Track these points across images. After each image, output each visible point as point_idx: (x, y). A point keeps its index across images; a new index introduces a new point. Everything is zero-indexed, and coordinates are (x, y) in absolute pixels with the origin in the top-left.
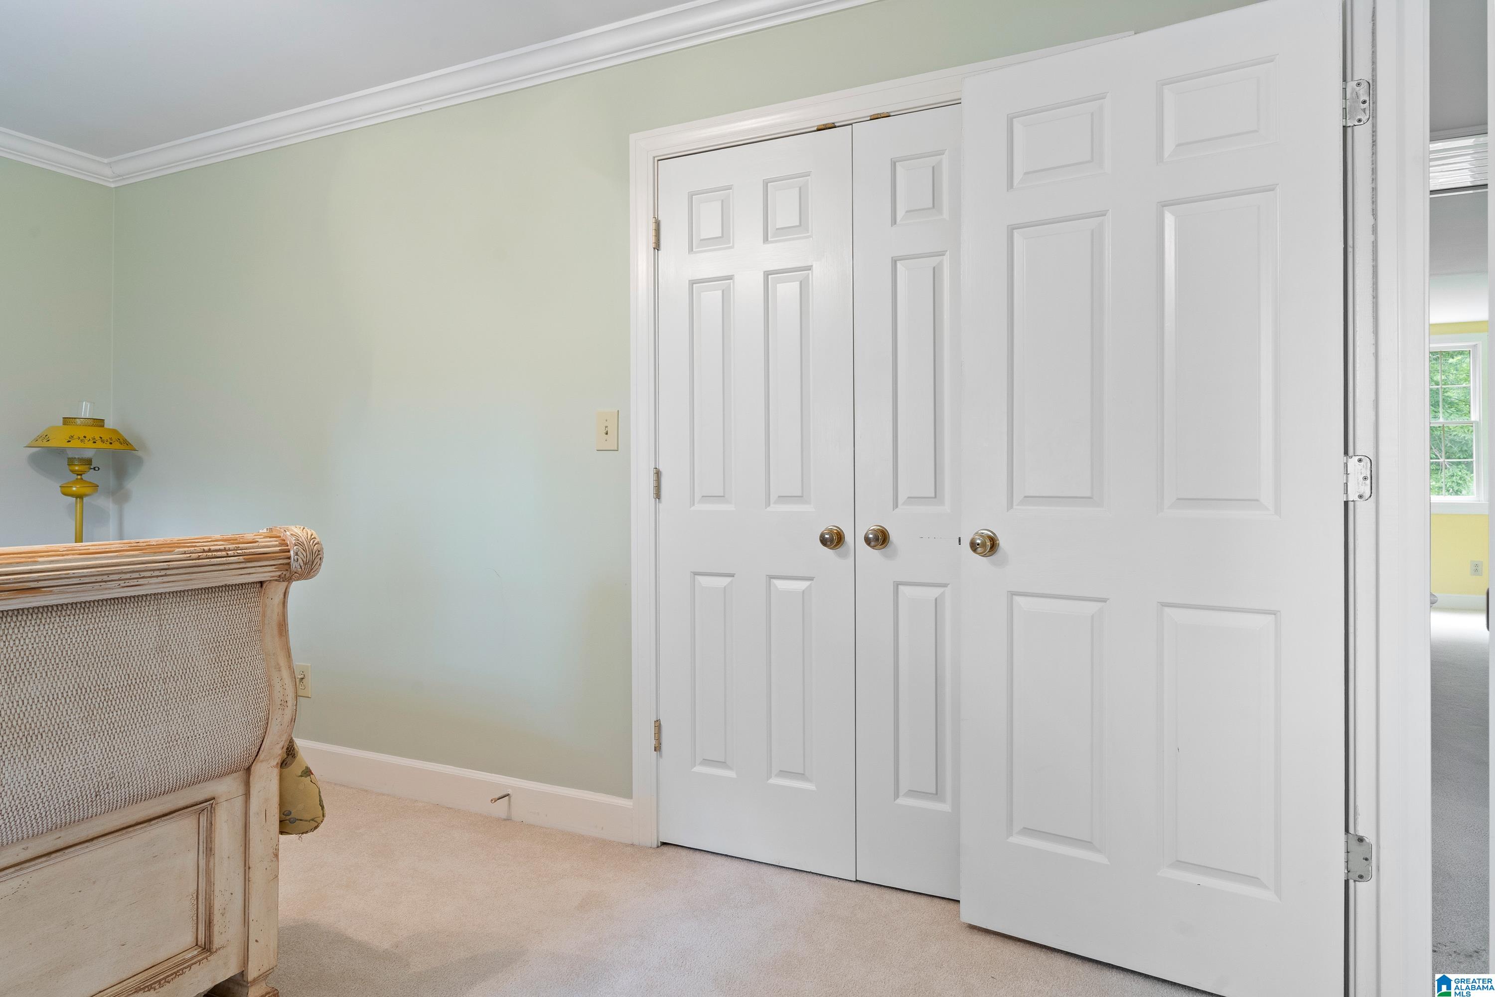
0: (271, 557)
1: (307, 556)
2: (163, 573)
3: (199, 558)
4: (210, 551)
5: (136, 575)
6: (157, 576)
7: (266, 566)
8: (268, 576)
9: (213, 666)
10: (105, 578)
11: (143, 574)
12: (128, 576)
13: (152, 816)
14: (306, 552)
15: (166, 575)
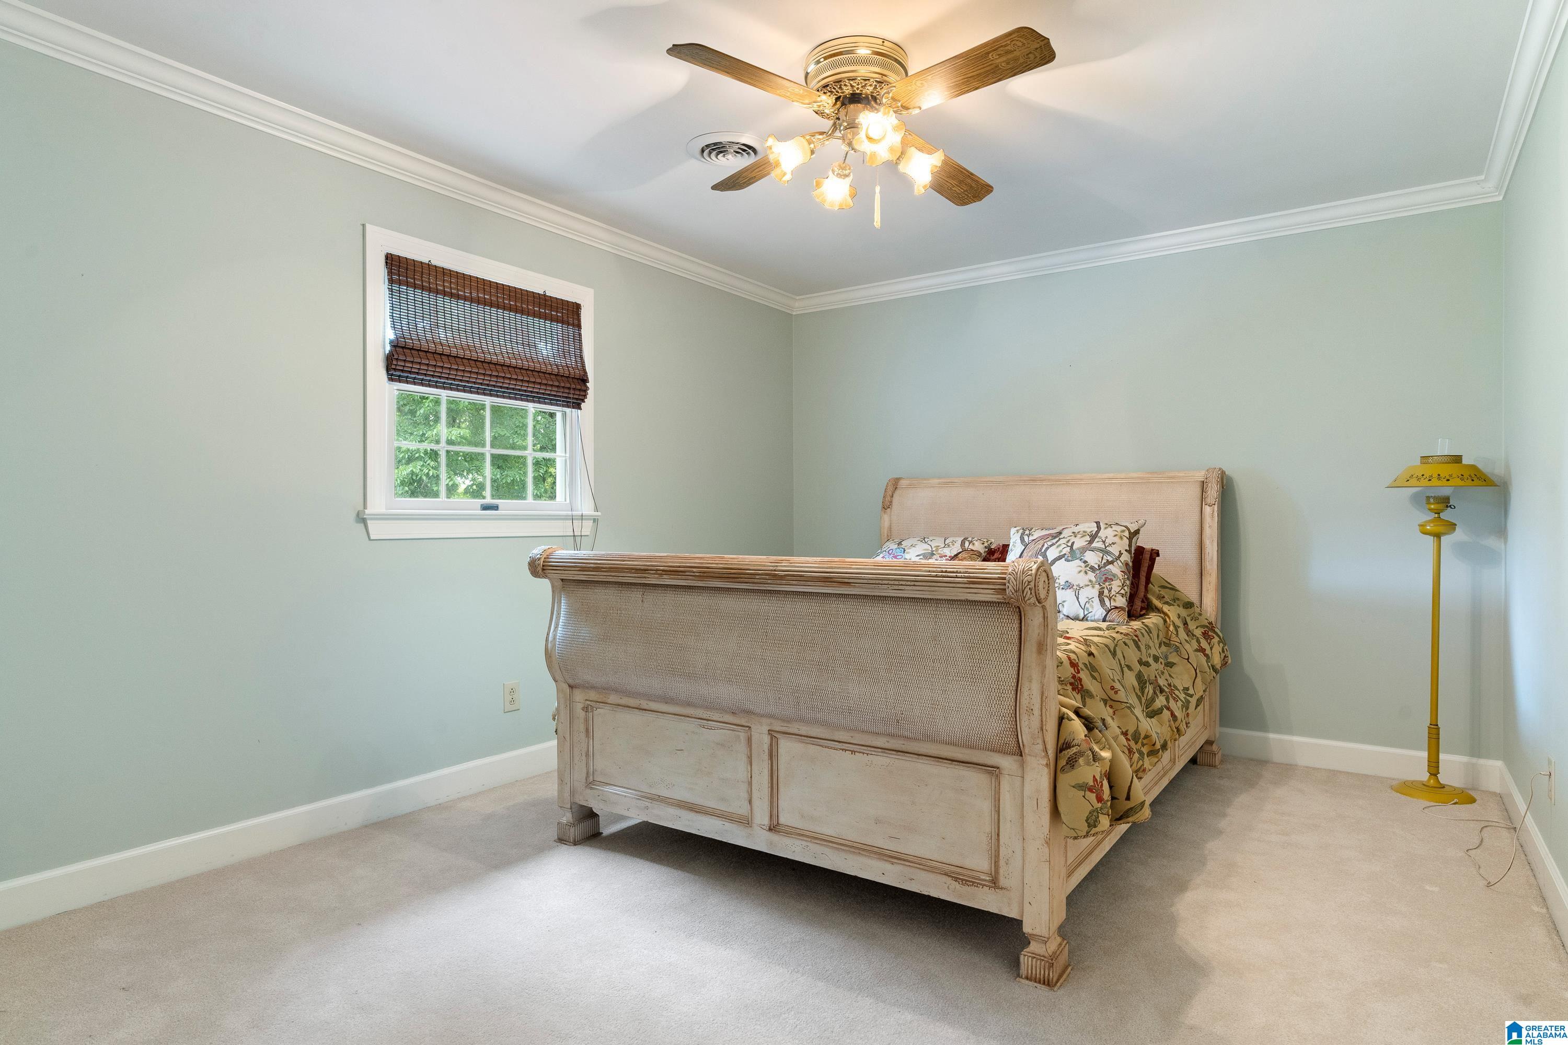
0: (991, 582)
1: (1017, 585)
2: (913, 583)
3: (936, 576)
4: (946, 572)
5: (897, 583)
6: (910, 585)
7: (988, 589)
8: (995, 598)
9: (967, 660)
10: (880, 582)
11: (901, 583)
12: (892, 582)
13: (955, 759)
14: (1016, 581)
15: (914, 585)
